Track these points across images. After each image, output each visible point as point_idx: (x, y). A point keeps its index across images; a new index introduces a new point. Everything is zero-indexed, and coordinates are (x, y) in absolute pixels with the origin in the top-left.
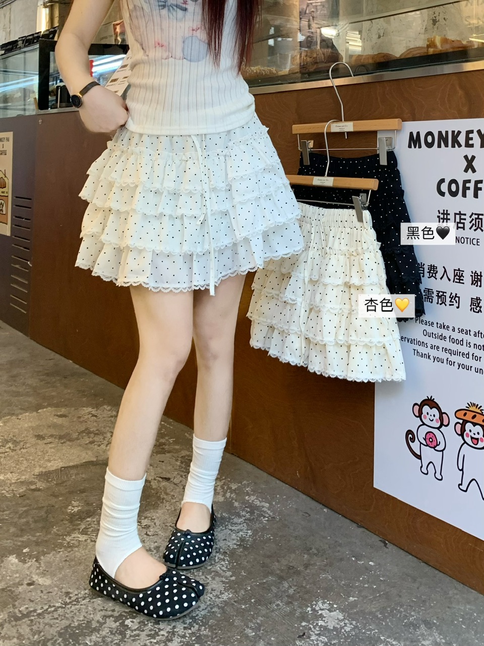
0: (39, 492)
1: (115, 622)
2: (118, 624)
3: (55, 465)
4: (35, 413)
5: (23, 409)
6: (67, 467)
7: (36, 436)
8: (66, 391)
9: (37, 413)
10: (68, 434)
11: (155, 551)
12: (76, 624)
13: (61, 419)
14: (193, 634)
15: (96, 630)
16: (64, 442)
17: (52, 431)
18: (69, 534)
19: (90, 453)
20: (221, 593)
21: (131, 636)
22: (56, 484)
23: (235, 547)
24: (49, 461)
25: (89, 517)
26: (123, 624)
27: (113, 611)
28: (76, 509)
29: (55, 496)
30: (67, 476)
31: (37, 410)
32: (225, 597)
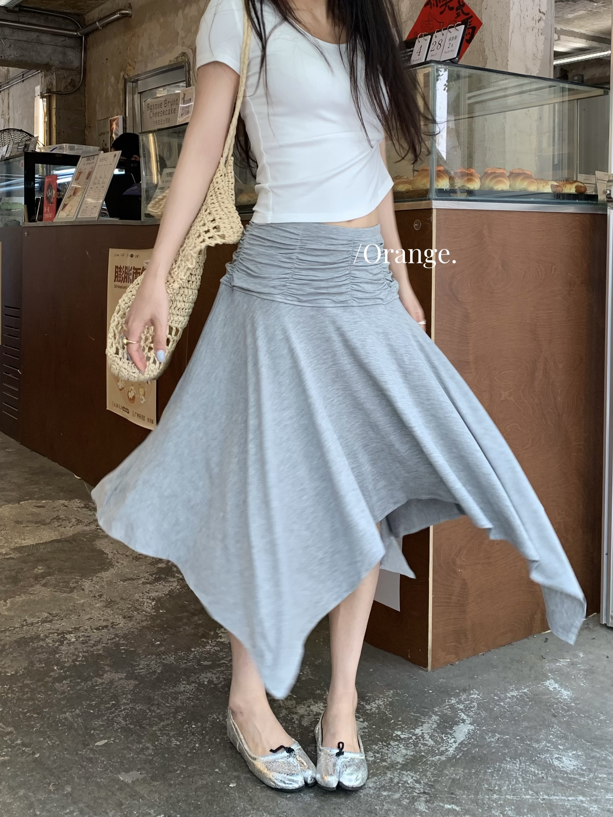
0: (13, 560)
1: (58, 635)
2: (60, 636)
3: (29, 541)
4: (17, 505)
5: (7, 501)
6: (38, 544)
7: (15, 522)
8: (47, 488)
9: (19, 504)
10: (44, 520)
11: (98, 597)
12: (29, 636)
13: (39, 509)
14: (113, 643)
15: (43, 640)
16: (39, 526)
17: (30, 518)
18: (32, 586)
19: (57, 533)
20: (142, 621)
21: (67, 643)
22: (28, 555)
23: (163, 595)
24: (25, 540)
25: (50, 576)
26: (63, 637)
27: (58, 630)
28: (40, 571)
29: (25, 562)
30: (37, 550)
31: (19, 502)
32: (144, 624)
